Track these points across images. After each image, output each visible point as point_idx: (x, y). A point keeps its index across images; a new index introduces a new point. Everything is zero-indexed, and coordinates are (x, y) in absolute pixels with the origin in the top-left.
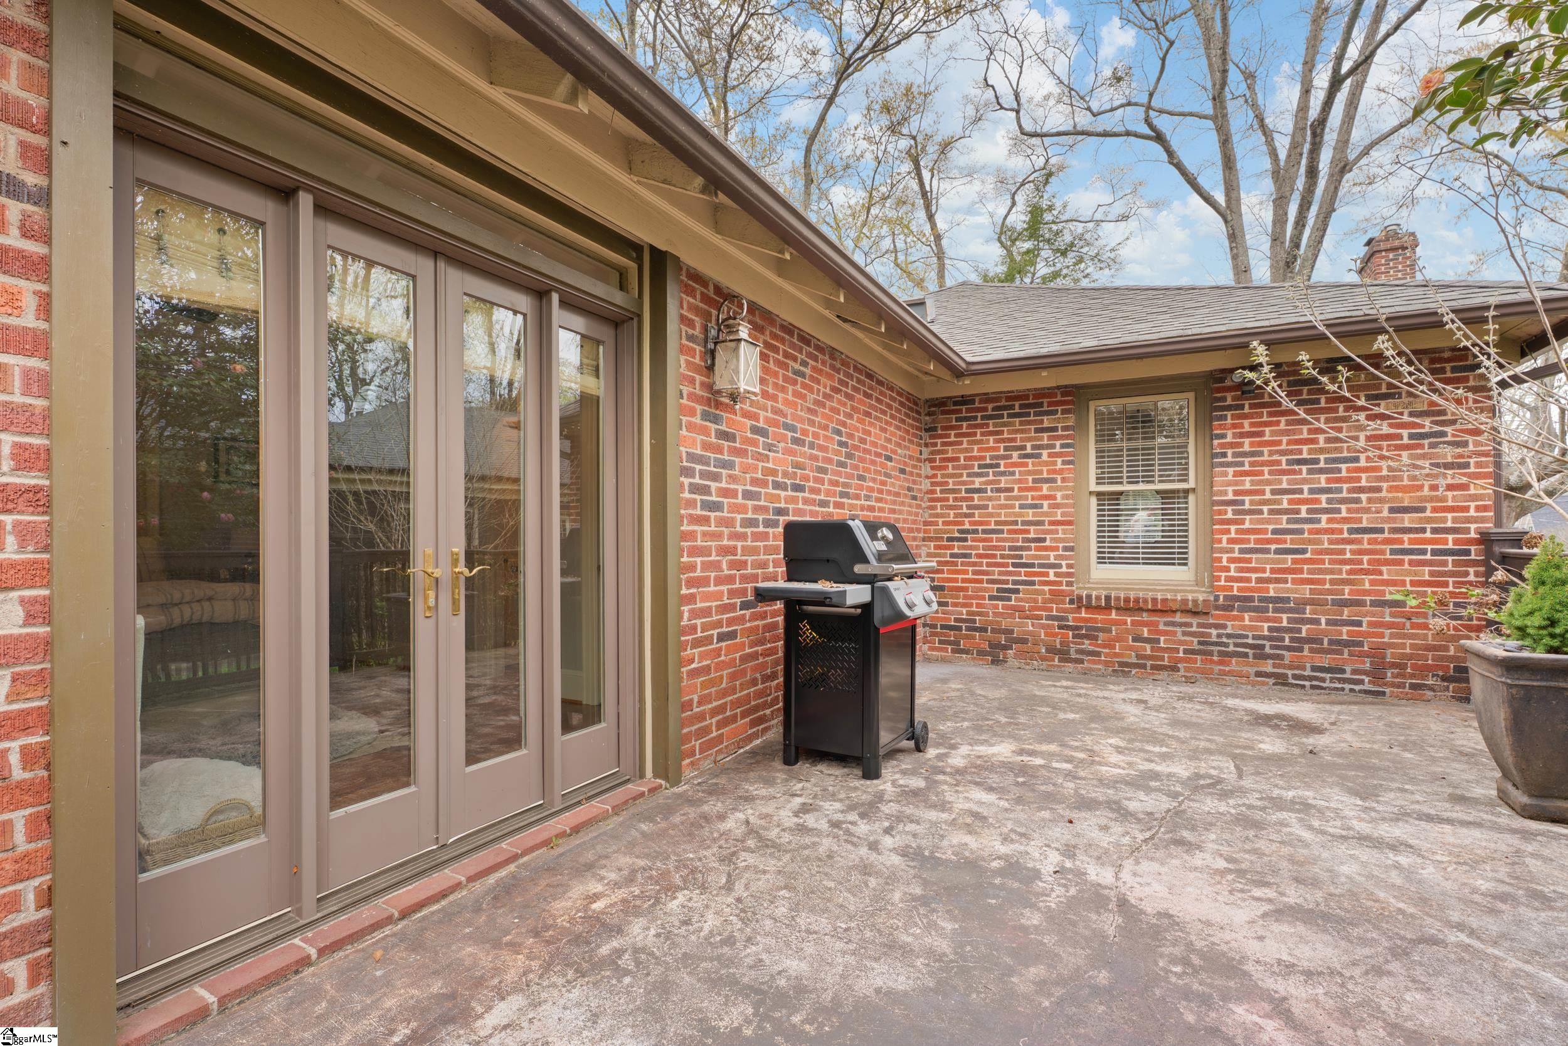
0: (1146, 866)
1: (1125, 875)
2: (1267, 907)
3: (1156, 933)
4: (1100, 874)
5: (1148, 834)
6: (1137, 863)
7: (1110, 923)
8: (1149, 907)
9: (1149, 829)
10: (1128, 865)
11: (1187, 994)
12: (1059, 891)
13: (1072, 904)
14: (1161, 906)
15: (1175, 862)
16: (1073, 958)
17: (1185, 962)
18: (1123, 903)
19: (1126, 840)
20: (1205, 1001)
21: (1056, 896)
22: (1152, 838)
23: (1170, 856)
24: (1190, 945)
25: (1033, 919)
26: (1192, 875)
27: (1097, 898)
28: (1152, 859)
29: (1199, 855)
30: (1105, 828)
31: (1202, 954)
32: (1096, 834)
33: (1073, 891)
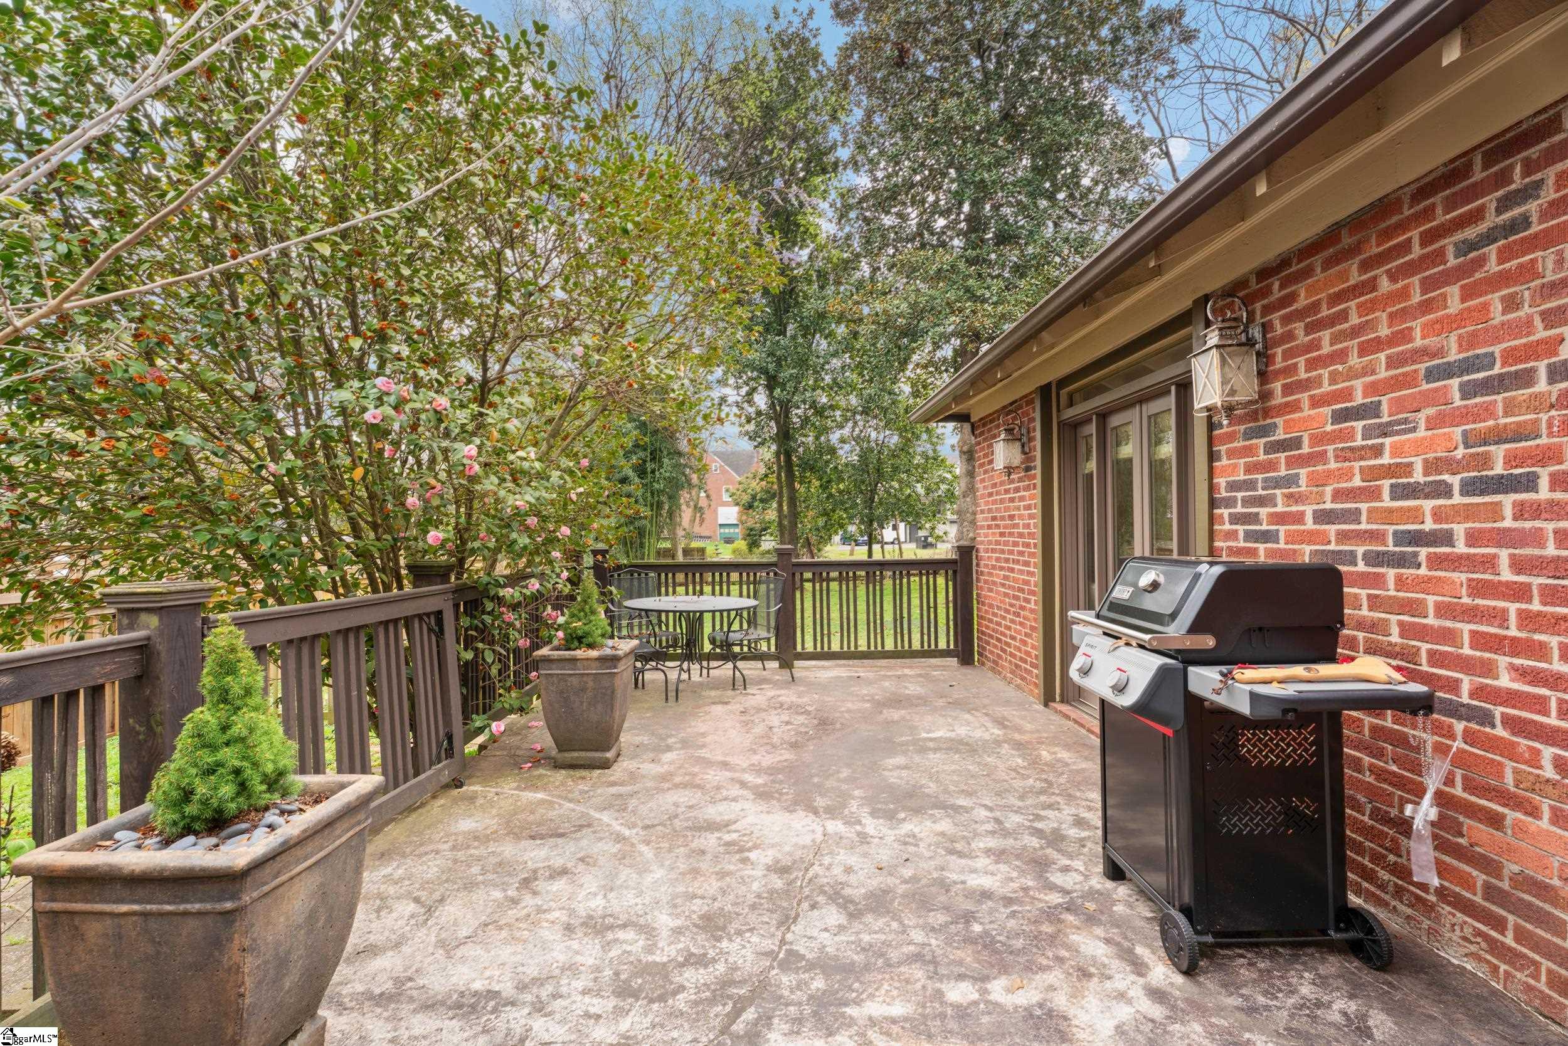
0: (807, 840)
1: (819, 830)
2: (733, 827)
3: (796, 803)
4: (835, 826)
5: (810, 874)
6: (813, 841)
7: (820, 802)
8: (802, 814)
9: (810, 880)
10: (819, 837)
11: (781, 782)
12: (854, 809)
13: (844, 806)
14: (795, 815)
15: (787, 849)
16: (830, 783)
17: (781, 794)
18: (816, 813)
19: (827, 860)
20: (773, 781)
21: (853, 806)
22: (807, 870)
23: (790, 854)
24: (779, 800)
25: (857, 793)
26: (776, 840)
27: (832, 812)
28: (804, 847)
29: (769, 861)
30: (849, 870)
31: (773, 798)
32: (853, 860)
33: (846, 812)
